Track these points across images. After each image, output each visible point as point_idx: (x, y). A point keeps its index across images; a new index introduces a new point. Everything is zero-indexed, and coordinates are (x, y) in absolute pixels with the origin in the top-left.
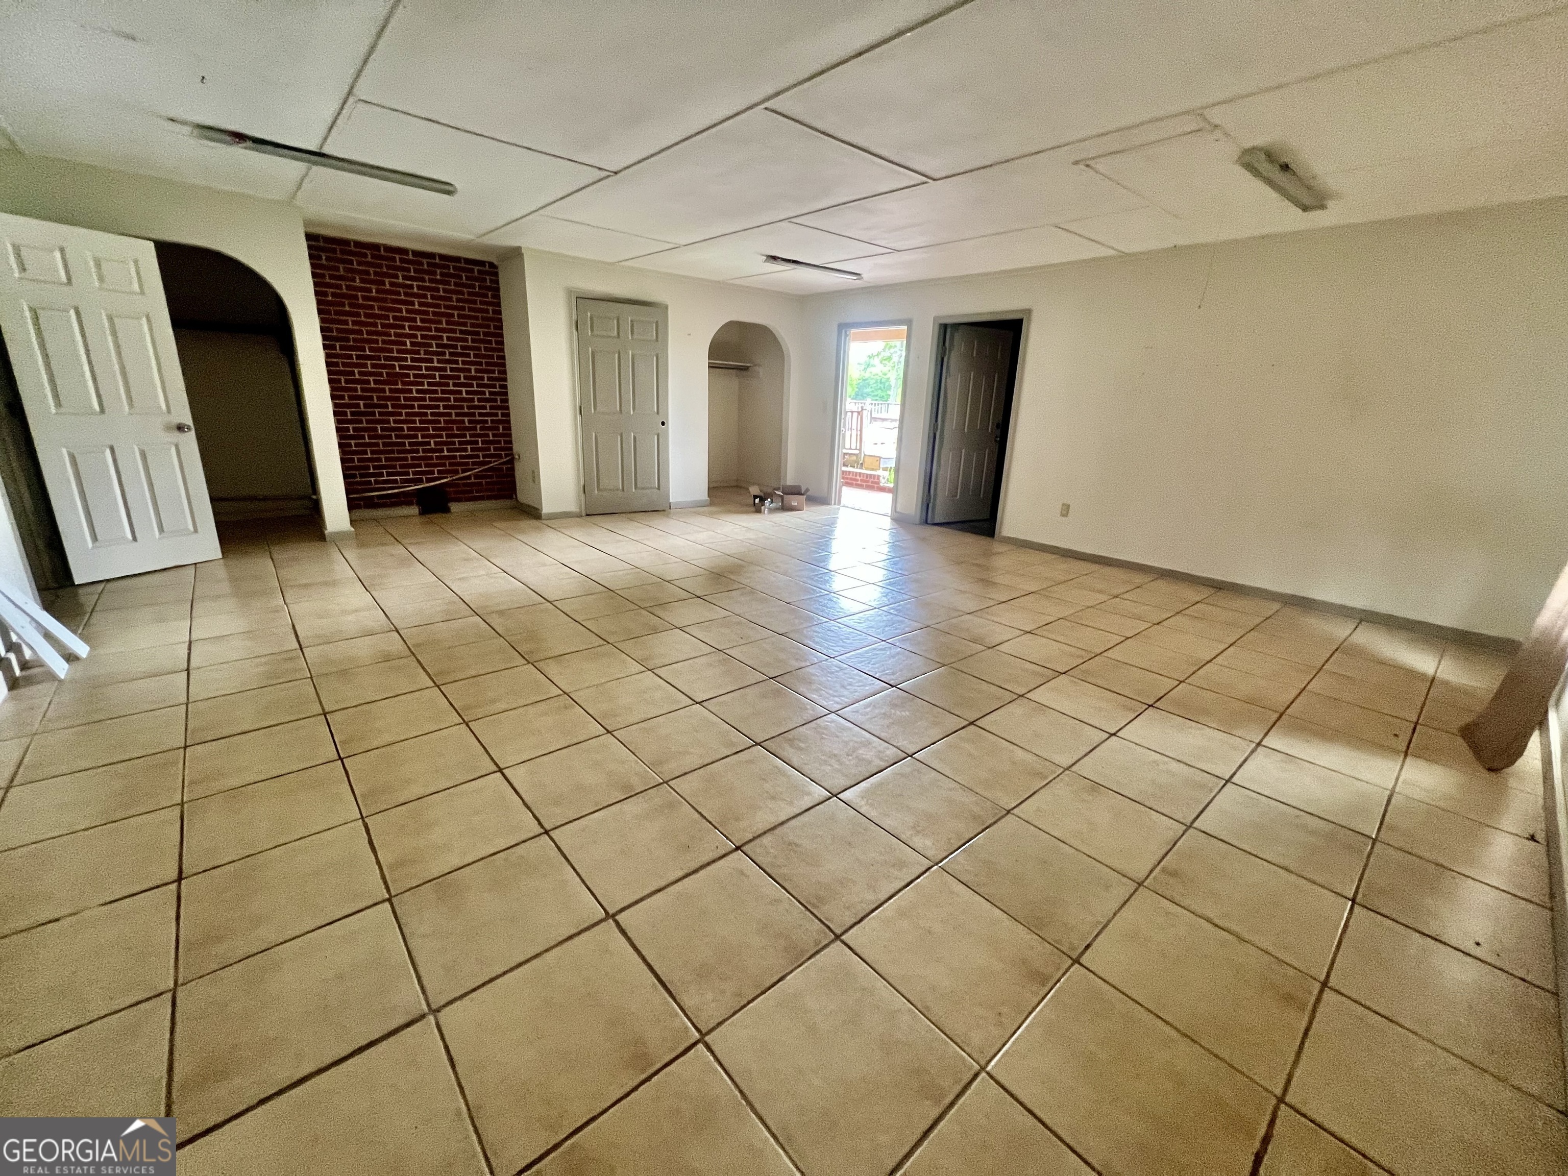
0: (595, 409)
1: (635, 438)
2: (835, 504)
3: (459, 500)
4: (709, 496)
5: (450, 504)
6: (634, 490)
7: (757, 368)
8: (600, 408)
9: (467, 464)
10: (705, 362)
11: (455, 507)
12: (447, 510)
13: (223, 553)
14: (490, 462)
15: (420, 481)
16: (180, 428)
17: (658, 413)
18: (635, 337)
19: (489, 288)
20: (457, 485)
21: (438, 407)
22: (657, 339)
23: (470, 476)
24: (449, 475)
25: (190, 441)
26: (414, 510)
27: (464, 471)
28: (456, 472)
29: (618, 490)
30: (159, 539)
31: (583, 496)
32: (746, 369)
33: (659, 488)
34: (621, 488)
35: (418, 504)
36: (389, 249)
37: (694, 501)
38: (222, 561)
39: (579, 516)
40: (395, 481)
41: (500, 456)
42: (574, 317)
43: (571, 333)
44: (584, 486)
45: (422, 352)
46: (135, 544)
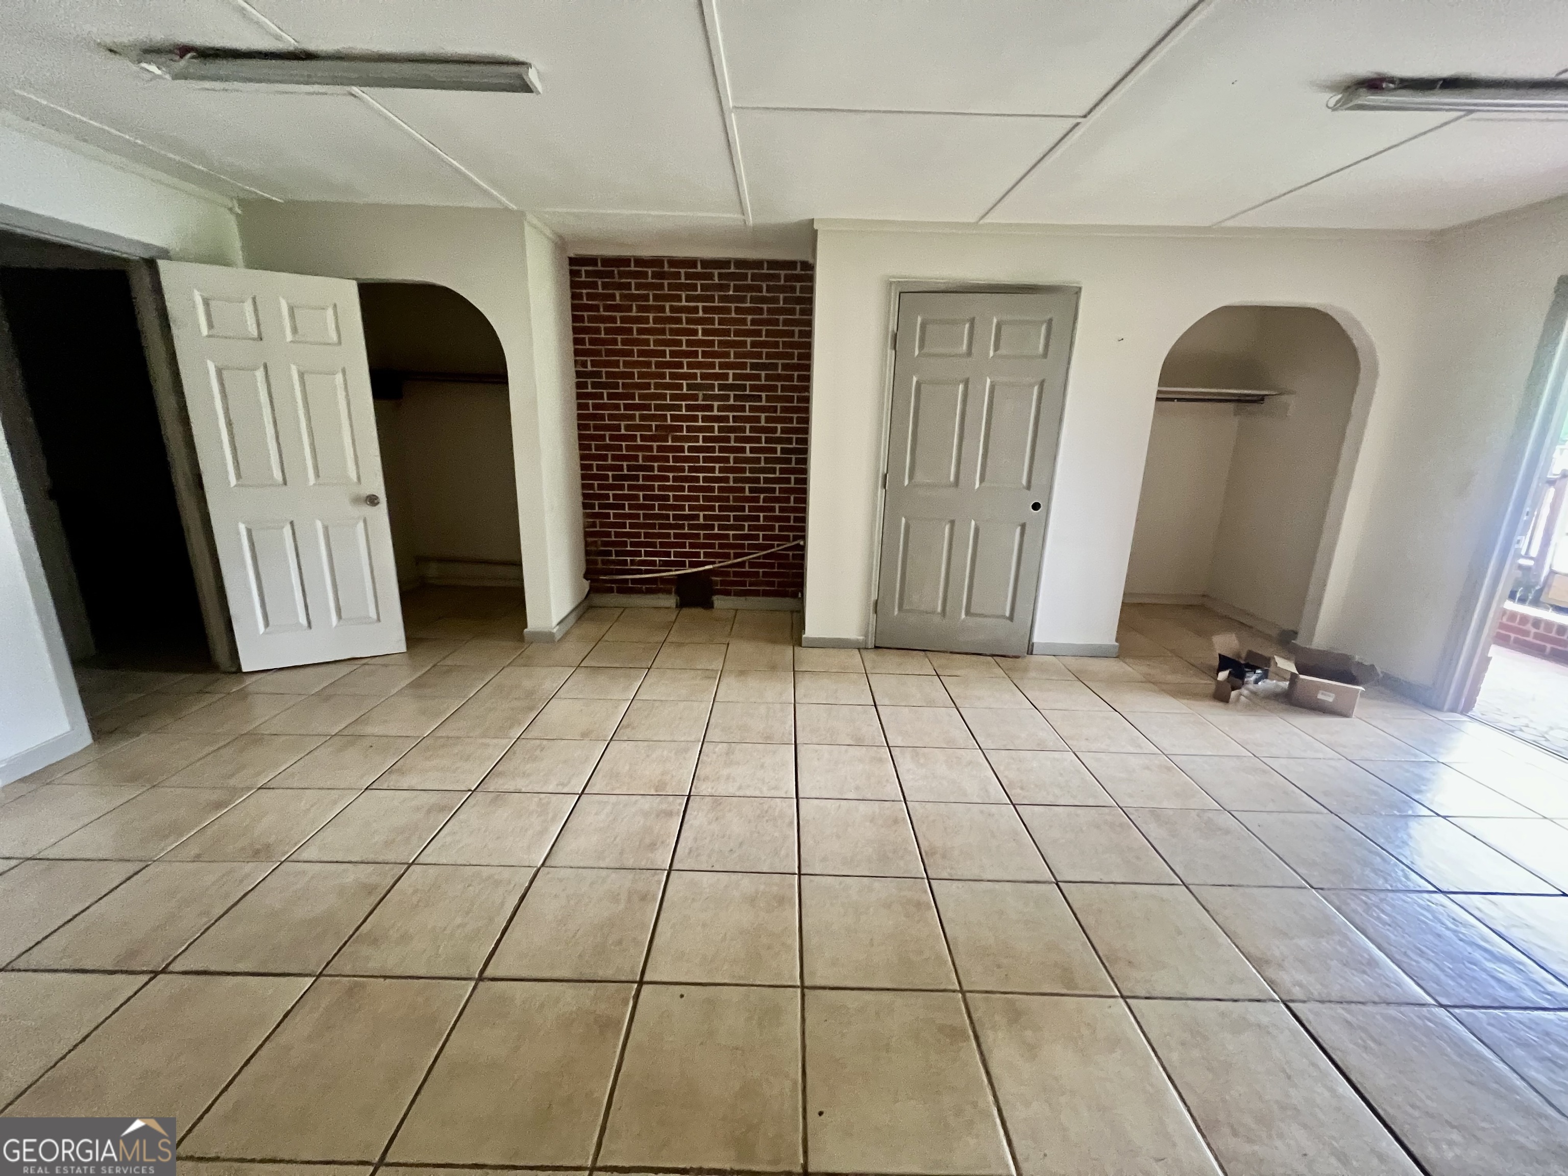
0: (911, 477)
1: (977, 530)
2: (1453, 710)
3: (727, 593)
4: (1117, 640)
5: (715, 598)
6: (963, 616)
7: (1284, 398)
8: (919, 477)
9: (742, 546)
10: (1152, 388)
11: (719, 602)
12: (709, 605)
13: (408, 648)
14: (772, 546)
15: (682, 565)
16: (372, 500)
17: (1029, 487)
18: (1003, 351)
19: (799, 301)
20: (727, 574)
21: (712, 470)
22: (1045, 355)
23: (744, 562)
24: (717, 560)
25: (381, 516)
26: (670, 601)
27: (737, 556)
28: (727, 556)
29: (934, 612)
30: (336, 626)
31: (873, 617)
32: (1261, 399)
33: (1011, 618)
34: (939, 609)
35: (678, 593)
36: (675, 262)
37: (1086, 645)
38: (407, 655)
39: (861, 648)
40: (653, 563)
41: (786, 539)
42: (892, 326)
43: (884, 356)
44: (876, 603)
45: (701, 397)
46: (309, 631)
